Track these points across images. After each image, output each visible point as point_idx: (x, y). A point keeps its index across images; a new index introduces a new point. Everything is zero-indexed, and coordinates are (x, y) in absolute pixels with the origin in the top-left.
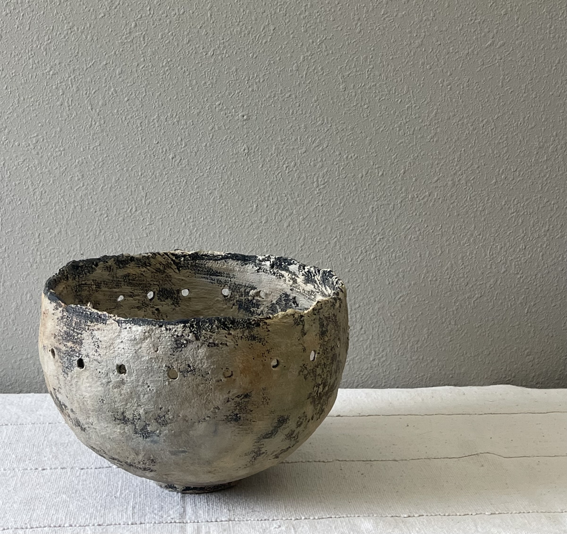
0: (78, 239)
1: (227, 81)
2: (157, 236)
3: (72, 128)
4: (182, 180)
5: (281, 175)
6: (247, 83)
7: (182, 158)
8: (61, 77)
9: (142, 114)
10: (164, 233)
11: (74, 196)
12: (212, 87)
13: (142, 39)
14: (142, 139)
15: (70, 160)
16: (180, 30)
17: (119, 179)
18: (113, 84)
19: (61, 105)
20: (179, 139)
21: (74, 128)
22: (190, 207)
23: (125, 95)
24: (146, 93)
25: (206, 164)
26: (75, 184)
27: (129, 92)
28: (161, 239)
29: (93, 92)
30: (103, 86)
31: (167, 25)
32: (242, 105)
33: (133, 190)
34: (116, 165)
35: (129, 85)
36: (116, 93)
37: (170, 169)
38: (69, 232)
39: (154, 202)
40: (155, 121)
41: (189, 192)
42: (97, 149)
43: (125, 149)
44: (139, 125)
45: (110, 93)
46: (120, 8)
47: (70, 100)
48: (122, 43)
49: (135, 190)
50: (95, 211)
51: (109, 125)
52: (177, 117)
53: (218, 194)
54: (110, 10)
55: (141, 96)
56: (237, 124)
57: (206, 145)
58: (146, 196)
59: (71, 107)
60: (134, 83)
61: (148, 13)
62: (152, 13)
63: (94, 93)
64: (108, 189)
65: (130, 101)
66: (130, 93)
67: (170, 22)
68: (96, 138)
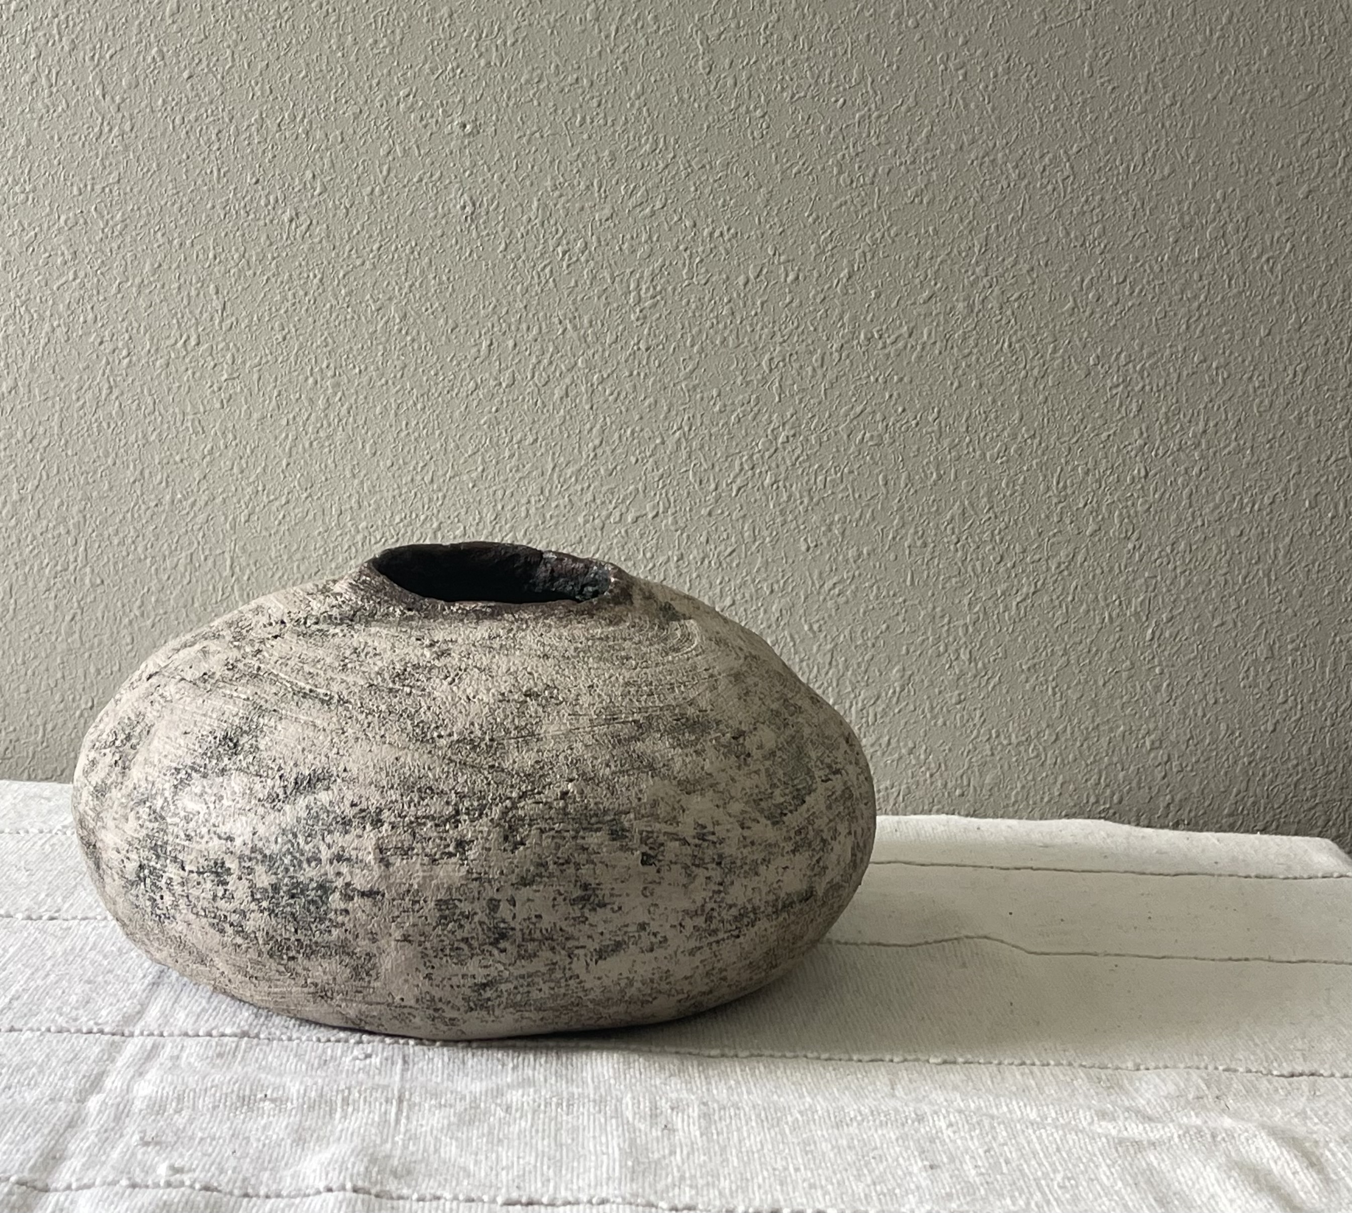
0: (57, 407)
1: (428, 41)
2: (245, 407)
3: (56, 138)
4: (311, 275)
5: (551, 271)
6: (477, 46)
7: (314, 222)
8: (36, 18)
9: (223, 110)
10: (264, 401)
11: (51, 302)
12: (391, 53)
14: (219, 170)
15: (48, 215)
17: (160, 265)
18: (156, 36)
19: (33, 83)
20: (309, 175)
21: (60, 139)
22: (330, 340)
23: (182, 65)
24: (233, 60)
25: (371, 237)
26: (55, 275)
28: (256, 416)
29: (108, 56)
30: (134, 40)
32: (463, 98)
33: (193, 293)
34: (155, 232)
35: (193, 41)
36: (163, 59)
37: (285, 248)
38: (37, 390)
39: (243, 326)
41: (328, 305)
42: (111, 191)
43: (178, 193)
45: (149, 60)
47: (54, 72)
49: (198, 295)
50: (99, 340)
51: (142, 135)
52: (306, 121)
53: (396, 311)
55: (220, 70)
56: (448, 143)
57: (373, 190)
58: (224, 308)
59: (54, 90)
60: (206, 37)
63: (111, 57)
64: (134, 290)
65: (195, 80)
68: (111, 164)
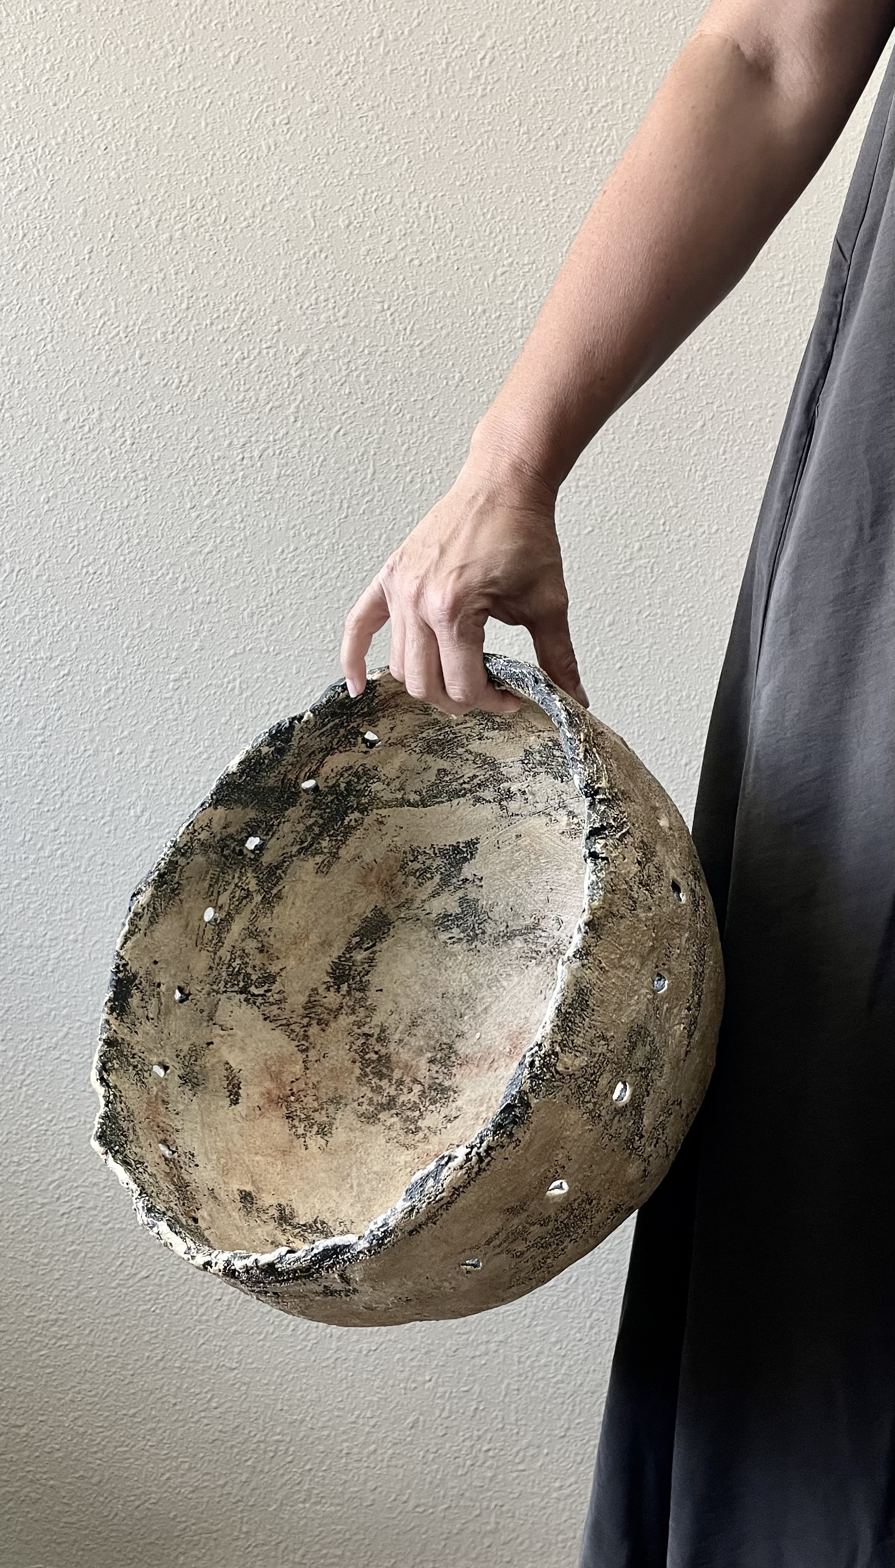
13: (648, 570)
16: (709, 559)
27: (623, 656)
31: (690, 549)
40: (662, 702)
44: (636, 709)
46: (617, 520)
48: (617, 575)
54: (602, 521)
61: (662, 528)
62: (667, 529)
66: (625, 656)
67: (695, 545)
